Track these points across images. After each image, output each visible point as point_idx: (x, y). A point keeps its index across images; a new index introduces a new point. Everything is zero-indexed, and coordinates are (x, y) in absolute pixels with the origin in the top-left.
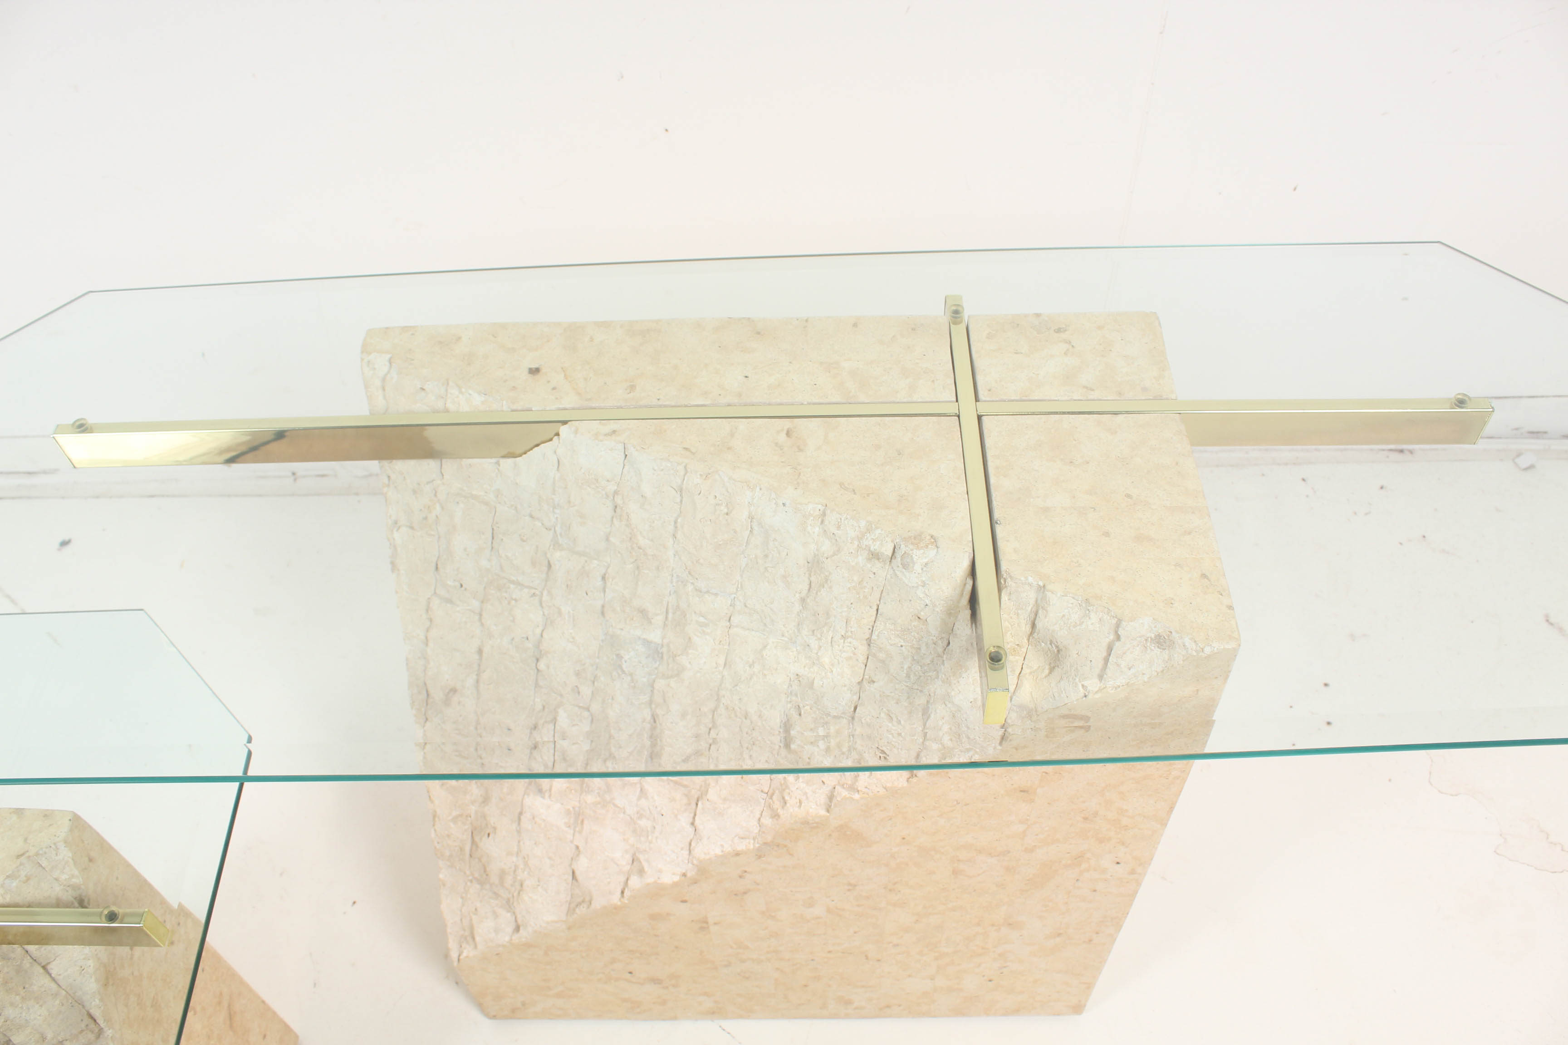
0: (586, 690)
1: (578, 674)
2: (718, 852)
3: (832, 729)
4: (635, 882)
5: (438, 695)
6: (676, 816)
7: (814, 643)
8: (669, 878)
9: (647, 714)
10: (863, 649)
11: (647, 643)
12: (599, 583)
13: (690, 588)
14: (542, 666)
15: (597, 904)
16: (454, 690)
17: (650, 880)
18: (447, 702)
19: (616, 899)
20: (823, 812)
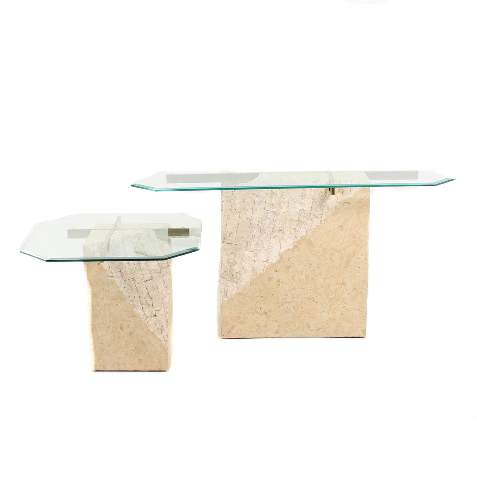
0: (260, 225)
1: (259, 222)
2: (285, 250)
3: (307, 217)
4: (267, 265)
5: (227, 235)
6: (277, 244)
7: (304, 201)
8: (274, 262)
9: (272, 226)
10: (312, 200)
11: (273, 212)
12: (264, 203)
13: (282, 198)
14: (251, 222)
15: (258, 274)
16: (232, 233)
17: (270, 262)
18: (230, 235)
19: (262, 271)
20: (306, 235)
